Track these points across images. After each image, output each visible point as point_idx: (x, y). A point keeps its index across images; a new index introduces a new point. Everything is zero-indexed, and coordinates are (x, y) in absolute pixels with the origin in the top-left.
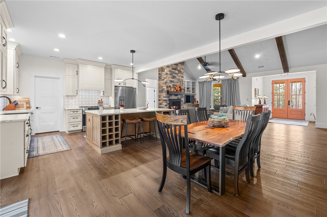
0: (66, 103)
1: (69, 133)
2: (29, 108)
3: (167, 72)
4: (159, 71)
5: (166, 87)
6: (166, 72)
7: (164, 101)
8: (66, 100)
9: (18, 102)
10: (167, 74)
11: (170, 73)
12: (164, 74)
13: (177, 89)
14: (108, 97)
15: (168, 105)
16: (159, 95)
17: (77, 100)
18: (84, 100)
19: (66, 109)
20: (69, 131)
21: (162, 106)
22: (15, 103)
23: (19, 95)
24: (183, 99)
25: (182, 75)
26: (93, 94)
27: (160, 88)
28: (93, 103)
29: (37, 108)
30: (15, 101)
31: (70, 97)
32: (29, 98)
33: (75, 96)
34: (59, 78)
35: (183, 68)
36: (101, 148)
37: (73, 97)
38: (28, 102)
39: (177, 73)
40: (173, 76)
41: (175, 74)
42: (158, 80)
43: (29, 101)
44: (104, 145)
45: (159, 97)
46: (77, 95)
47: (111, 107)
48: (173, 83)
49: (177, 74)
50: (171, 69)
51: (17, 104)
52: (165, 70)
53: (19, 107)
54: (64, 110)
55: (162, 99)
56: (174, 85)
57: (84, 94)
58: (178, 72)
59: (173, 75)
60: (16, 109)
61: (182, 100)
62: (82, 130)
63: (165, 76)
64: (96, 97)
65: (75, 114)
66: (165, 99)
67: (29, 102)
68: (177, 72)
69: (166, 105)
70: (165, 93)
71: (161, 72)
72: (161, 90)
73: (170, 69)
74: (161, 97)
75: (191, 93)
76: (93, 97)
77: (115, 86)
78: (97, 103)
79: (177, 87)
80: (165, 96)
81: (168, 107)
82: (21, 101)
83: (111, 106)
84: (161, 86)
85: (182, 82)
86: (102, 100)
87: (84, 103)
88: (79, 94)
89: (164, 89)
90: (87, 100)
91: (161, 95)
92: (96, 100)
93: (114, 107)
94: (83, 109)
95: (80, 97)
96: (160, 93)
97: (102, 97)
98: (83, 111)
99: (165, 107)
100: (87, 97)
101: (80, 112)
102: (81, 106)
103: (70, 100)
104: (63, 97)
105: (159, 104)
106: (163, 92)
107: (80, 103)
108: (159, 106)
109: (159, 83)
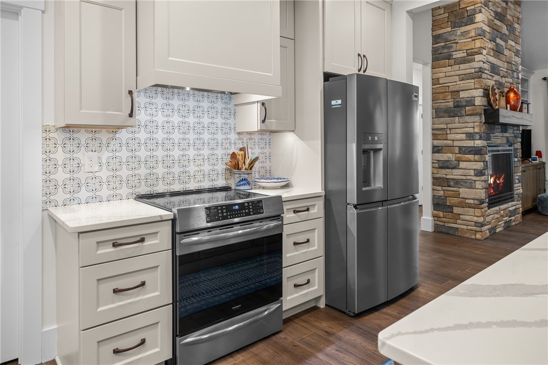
0: (61, 176)
4: (436, 25)
5: (480, 92)
6: (482, 25)
7: (470, 153)
8: (60, 155)
10: (483, 34)
11: (491, 30)
12: (473, 34)
13: (513, 102)
14: (267, 137)
15: (487, 172)
17: (124, 154)
18: (160, 153)
21: (455, 174)
24: (519, 146)
25: (517, 47)
26: (206, 120)
28: (206, 168)
31: (83, 136)
33: (115, 129)
35: (518, 18)
37: (104, 136)
39: (506, 35)
40: (497, 45)
41: (502, 36)
42: (430, 65)
45: (435, 137)
46: (130, 121)
48: (496, 78)
49: (506, 39)
50: (493, 14)
52: (479, 17)
55: (456, 143)
56: (500, 85)
57: (160, 119)
58: (507, 33)
59: (498, 41)
61: (515, 147)
63: (477, 44)
64: (220, 136)
66: (479, 143)
68: (504, 29)
69: (479, 173)
70: (477, 119)
71: (449, 29)
72: (451, 104)
73: (490, 14)
74: (450, 137)
76: (206, 136)
77: (327, 77)
78: (221, 167)
79: (512, 95)
80: (477, 130)
81: (487, 178)
84: (452, 89)
85: (515, 72)
86: (245, 150)
87: (160, 170)
88: (141, 116)
89: (470, 102)
90: (176, 153)
91: (449, 126)
92: (220, 152)
93: (324, 194)
94: (174, 221)
95: (142, 135)
96: (442, 119)
97: (245, 138)
98: (174, 233)
99: (475, 178)
100: (176, 136)
101: (162, 239)
102: (144, 190)
103: (84, 156)
104: (39, 135)
105: (436, 165)
106: (463, 112)
107: (143, 171)
108: (438, 176)
109: (436, 76)
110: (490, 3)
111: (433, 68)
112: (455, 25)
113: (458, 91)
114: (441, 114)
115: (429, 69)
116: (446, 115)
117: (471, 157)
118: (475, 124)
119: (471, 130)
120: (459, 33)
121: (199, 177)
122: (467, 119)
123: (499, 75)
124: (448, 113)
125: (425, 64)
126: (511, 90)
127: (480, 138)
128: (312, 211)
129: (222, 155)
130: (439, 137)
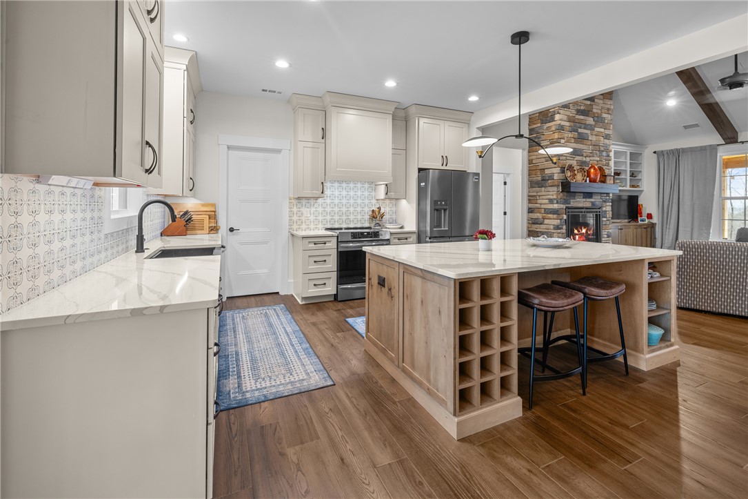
0: (295, 218)
1: (304, 303)
2: (214, 229)
3: (563, 123)
4: (531, 123)
5: (557, 170)
6: (559, 122)
7: (550, 213)
8: (295, 209)
9: (192, 213)
10: (561, 128)
11: (572, 124)
12: (553, 129)
13: (592, 176)
14: (394, 202)
15: (564, 227)
16: (529, 196)
17: (320, 209)
18: (336, 209)
19: (295, 232)
20: (304, 299)
21: (542, 228)
22: (187, 217)
23: (194, 196)
24: (609, 208)
25: (607, 132)
26: (359, 193)
27: (534, 172)
28: (359, 217)
29: (232, 230)
30: (186, 213)
31: (304, 202)
32: (214, 205)
33: (317, 198)
34: (279, 151)
35: (608, 109)
36: (455, 415)
37: (312, 201)
38: (213, 216)
39: (591, 125)
40: (579, 134)
41: (586, 127)
42: (527, 150)
43: (215, 212)
44: (464, 399)
45: (530, 201)
46: (322, 195)
47: (406, 229)
48: (578, 158)
49: (591, 128)
50: (574, 112)
51: (190, 219)
52: (557, 117)
53: (194, 229)
54: (290, 236)
55: (543, 206)
56: (582, 163)
57: (337, 193)
58: (593, 123)
59: (580, 130)
60: (188, 232)
61: (604, 209)
62: (336, 296)
63: (556, 136)
64: (367, 201)
65: (320, 251)
66: (556, 206)
67: (215, 215)
68: (590, 121)
69: (557, 227)
70: (555, 189)
71: (539, 125)
72: (540, 178)
73: (571, 112)
74: (539, 201)
75: (628, 188)
76: (359, 201)
77: (420, 170)
78: (367, 217)
79: (592, 170)
80: (555, 197)
81: (564, 231)
82: (198, 212)
83: (405, 226)
84: (540, 167)
85: (603, 151)
86: (379, 208)
87: (336, 217)
88: (328, 192)
89: (551, 177)
90: (344, 209)
91: (539, 194)
92: (366, 209)
93: (417, 232)
94: (338, 237)
95: (328, 201)
96: (534, 189)
97: (381, 202)
98: (338, 242)
99: (553, 231)
100: (344, 201)
101: (333, 244)
102: (329, 226)
103: (304, 210)
104: (288, 201)
105: (530, 222)
106: (547, 184)
107: (328, 218)
108: (531, 229)
109: (531, 158)
110: (571, 105)
111: (529, 152)
112: (543, 122)
113: (544, 169)
114: (533, 185)
115: (526, 153)
116: (537, 186)
117: (551, 216)
118: (553, 192)
119: (551, 197)
120: (545, 127)
121: (355, 221)
122: (550, 189)
123: (582, 156)
124: (538, 184)
125: (524, 150)
126: (592, 167)
127: (557, 203)
128: (409, 240)
129: (368, 211)
130: (532, 201)
